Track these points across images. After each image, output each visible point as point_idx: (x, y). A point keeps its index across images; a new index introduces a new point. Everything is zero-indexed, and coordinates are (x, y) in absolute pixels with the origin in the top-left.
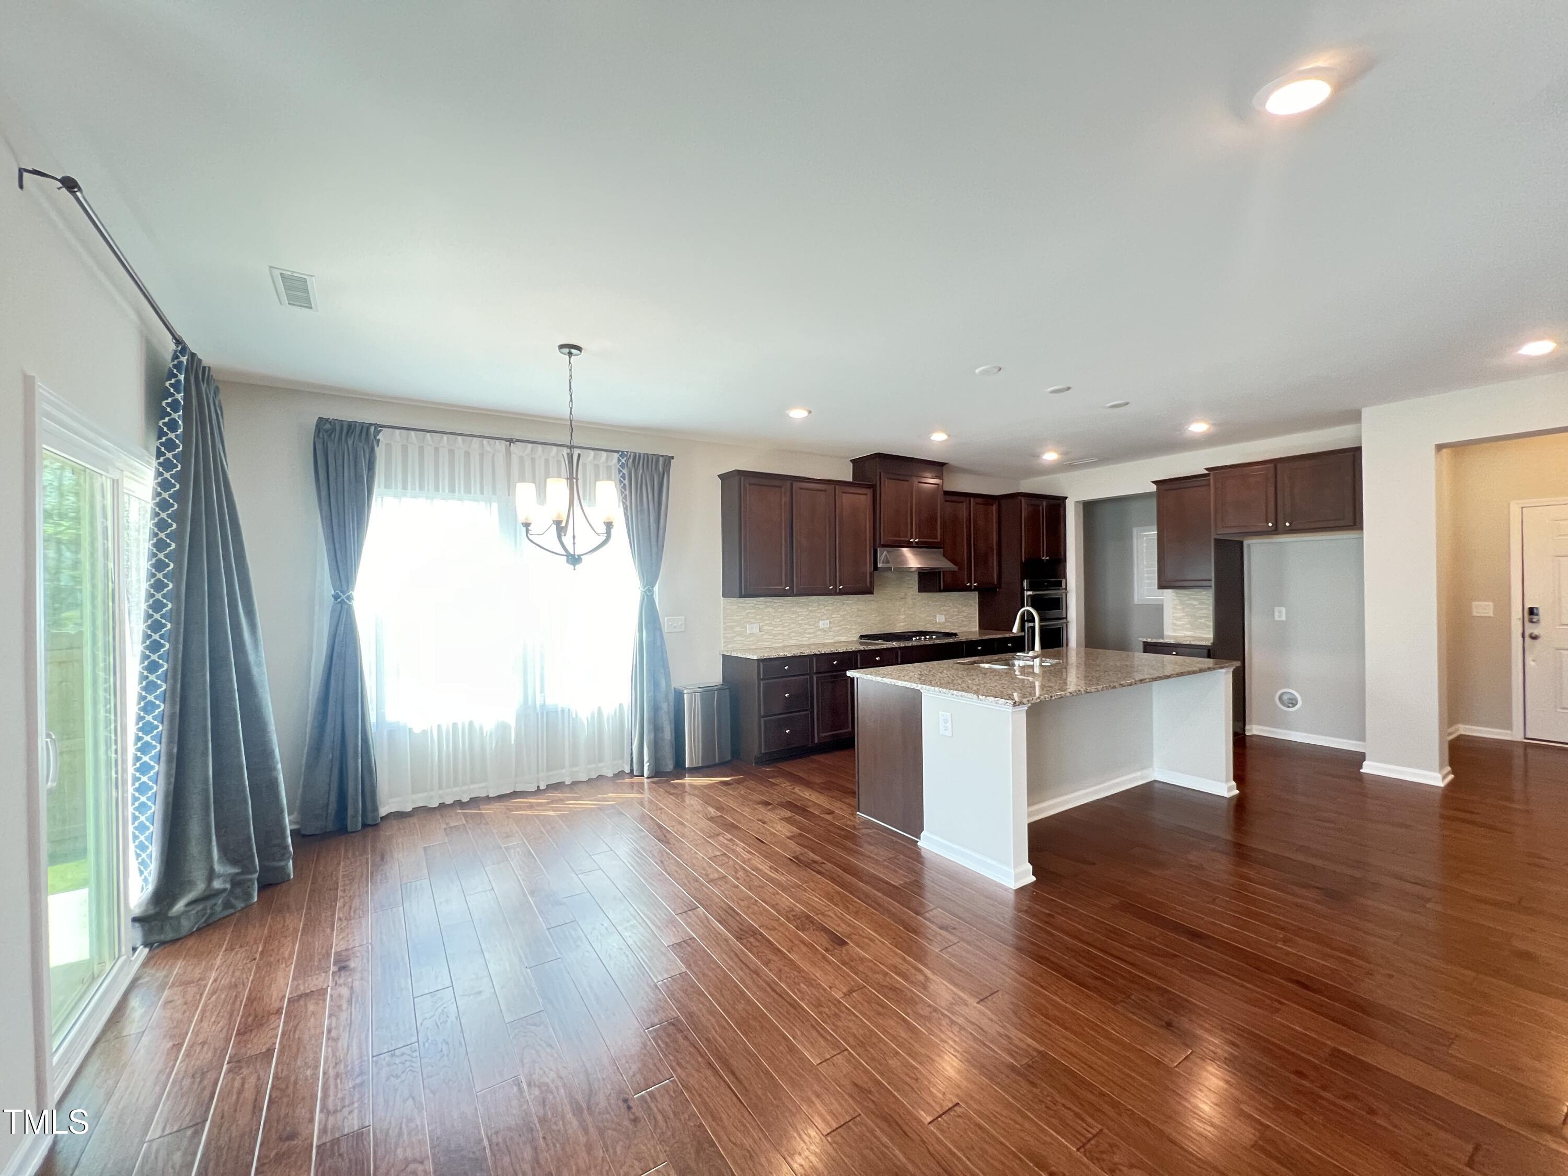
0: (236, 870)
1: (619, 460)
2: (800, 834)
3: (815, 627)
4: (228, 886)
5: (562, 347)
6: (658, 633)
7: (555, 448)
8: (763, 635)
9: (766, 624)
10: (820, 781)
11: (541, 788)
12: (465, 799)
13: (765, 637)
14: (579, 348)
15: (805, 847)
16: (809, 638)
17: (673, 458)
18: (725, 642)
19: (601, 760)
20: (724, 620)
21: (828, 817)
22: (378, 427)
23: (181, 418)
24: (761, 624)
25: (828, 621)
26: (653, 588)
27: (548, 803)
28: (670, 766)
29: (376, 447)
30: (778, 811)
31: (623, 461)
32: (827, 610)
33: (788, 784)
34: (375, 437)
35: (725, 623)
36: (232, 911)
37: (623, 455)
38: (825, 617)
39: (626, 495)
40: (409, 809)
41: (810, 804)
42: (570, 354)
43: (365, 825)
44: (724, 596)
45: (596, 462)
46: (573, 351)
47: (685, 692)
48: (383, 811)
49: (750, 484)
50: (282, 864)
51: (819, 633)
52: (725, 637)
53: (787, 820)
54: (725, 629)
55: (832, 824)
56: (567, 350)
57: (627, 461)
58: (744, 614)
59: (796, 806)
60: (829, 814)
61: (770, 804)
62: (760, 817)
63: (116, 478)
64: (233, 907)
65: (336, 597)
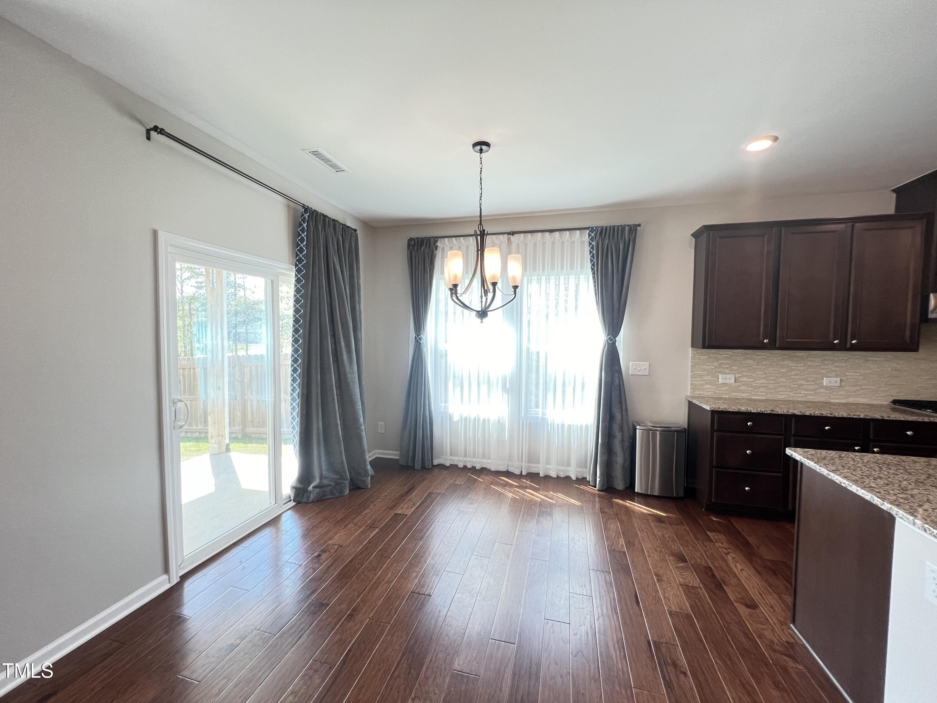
0: (337, 477)
1: (589, 235)
2: (688, 616)
3: (816, 384)
4: (333, 484)
5: (475, 145)
6: (616, 375)
7: (540, 234)
8: (739, 386)
9: (743, 376)
10: (769, 557)
11: (523, 474)
12: (478, 467)
13: (742, 388)
14: (487, 144)
15: (680, 636)
16: (806, 395)
17: (639, 225)
18: (691, 388)
19: (569, 465)
20: (692, 369)
21: (742, 610)
22: (436, 239)
23: (305, 246)
24: (737, 376)
25: (838, 379)
26: (615, 337)
27: (516, 487)
28: (620, 485)
29: (434, 250)
30: (686, 574)
31: (593, 235)
32: (837, 367)
33: (726, 545)
34: (434, 245)
35: (692, 371)
36: (333, 496)
37: (592, 229)
38: (833, 374)
39: (594, 263)
40: (448, 465)
41: (733, 581)
42: (481, 151)
43: (423, 468)
44: (692, 346)
45: (572, 240)
46: (484, 148)
47: (638, 427)
48: (436, 462)
49: (720, 237)
50: (364, 479)
51: (823, 390)
52: (691, 384)
53: (688, 589)
54: (692, 377)
55: (741, 623)
56: (478, 148)
57: (596, 235)
58: (716, 364)
59: (713, 576)
60: (747, 606)
61: (684, 560)
62: (661, 572)
63: (272, 279)
64: (334, 494)
65: (416, 338)
